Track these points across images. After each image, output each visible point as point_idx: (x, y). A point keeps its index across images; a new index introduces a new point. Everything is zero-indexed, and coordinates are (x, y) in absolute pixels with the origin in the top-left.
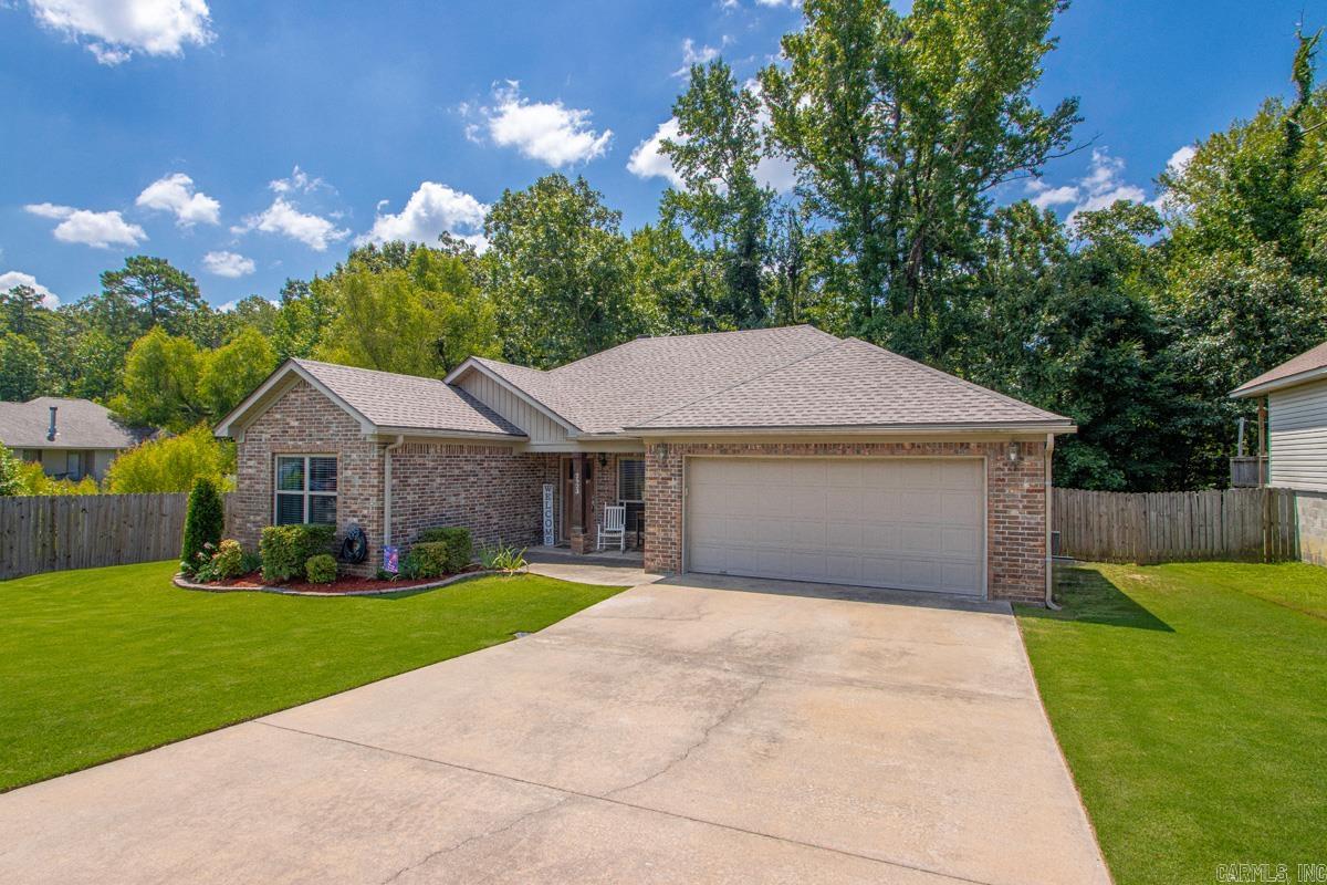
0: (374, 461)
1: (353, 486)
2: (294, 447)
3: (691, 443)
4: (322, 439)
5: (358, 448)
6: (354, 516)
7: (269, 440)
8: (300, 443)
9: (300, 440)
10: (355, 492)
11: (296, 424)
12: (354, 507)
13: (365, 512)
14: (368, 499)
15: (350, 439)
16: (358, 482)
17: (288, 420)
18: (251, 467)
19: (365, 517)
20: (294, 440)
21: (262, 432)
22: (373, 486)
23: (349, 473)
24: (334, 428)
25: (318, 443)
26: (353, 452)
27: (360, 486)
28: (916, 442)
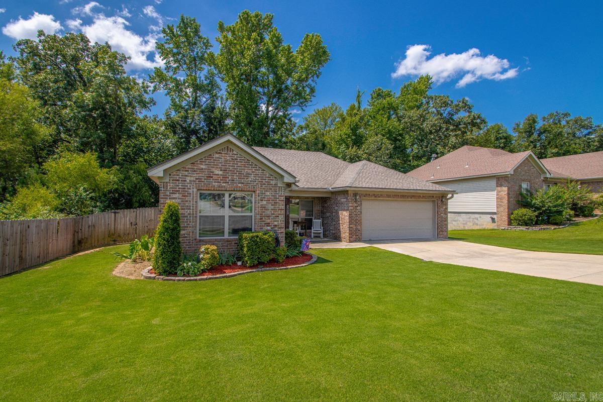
0: (282, 196)
1: (268, 210)
2: (219, 187)
3: (365, 193)
4: (242, 183)
5: (271, 189)
6: (267, 226)
7: (194, 181)
8: (225, 184)
9: (223, 183)
10: (268, 212)
11: (221, 173)
12: (269, 221)
13: (276, 223)
14: (278, 216)
15: (264, 184)
16: (270, 207)
17: (213, 170)
18: (174, 198)
19: (276, 226)
20: (218, 182)
21: (186, 176)
22: (281, 209)
23: (265, 202)
24: (252, 177)
25: (240, 185)
26: (266, 191)
27: (272, 210)
28: (424, 195)
